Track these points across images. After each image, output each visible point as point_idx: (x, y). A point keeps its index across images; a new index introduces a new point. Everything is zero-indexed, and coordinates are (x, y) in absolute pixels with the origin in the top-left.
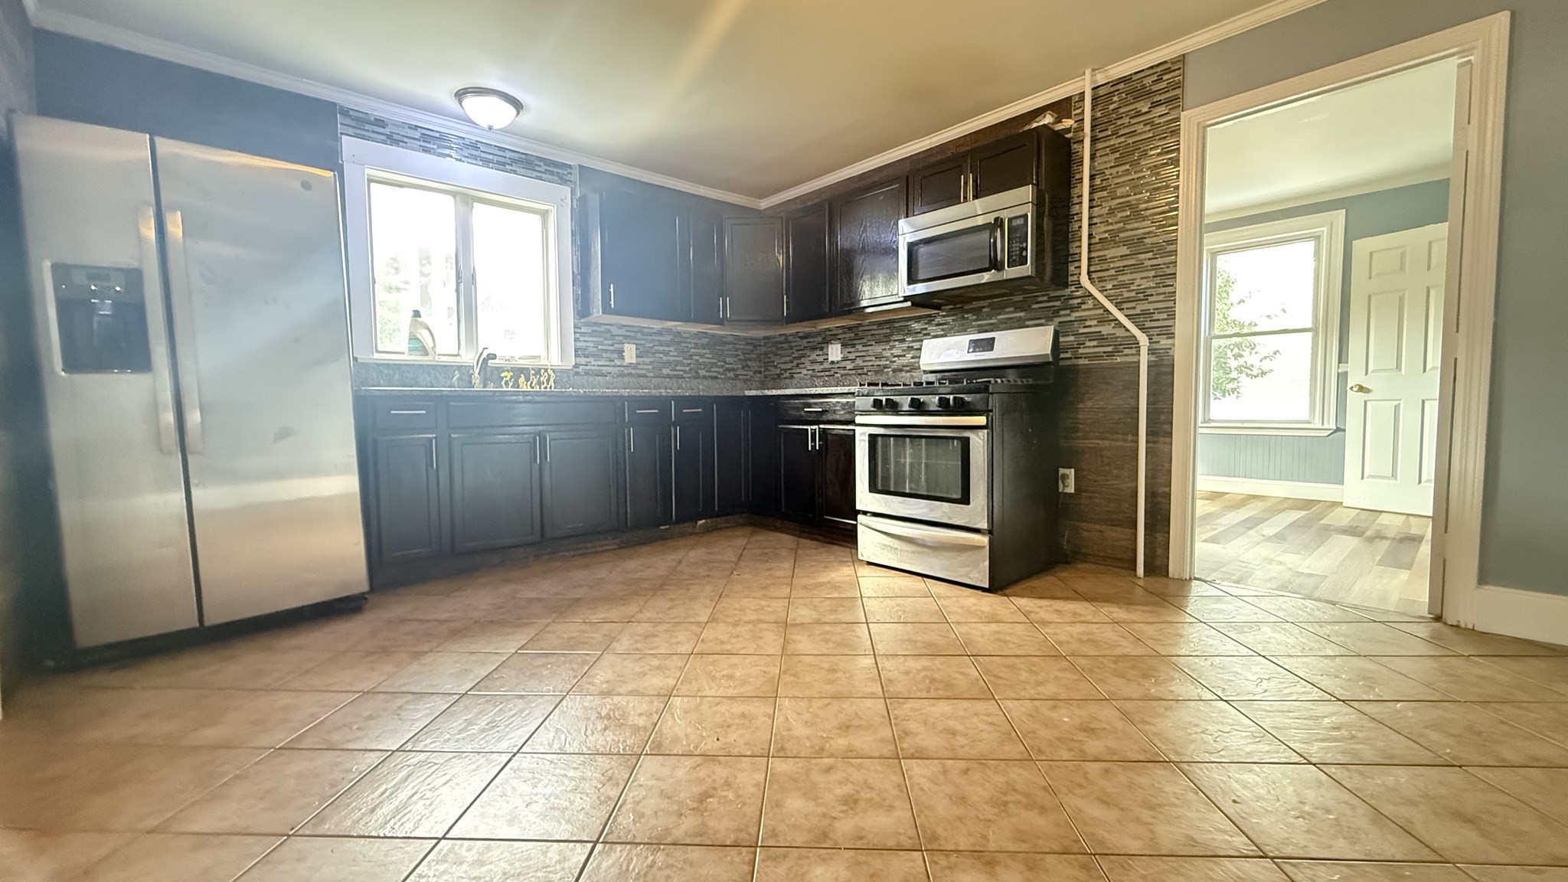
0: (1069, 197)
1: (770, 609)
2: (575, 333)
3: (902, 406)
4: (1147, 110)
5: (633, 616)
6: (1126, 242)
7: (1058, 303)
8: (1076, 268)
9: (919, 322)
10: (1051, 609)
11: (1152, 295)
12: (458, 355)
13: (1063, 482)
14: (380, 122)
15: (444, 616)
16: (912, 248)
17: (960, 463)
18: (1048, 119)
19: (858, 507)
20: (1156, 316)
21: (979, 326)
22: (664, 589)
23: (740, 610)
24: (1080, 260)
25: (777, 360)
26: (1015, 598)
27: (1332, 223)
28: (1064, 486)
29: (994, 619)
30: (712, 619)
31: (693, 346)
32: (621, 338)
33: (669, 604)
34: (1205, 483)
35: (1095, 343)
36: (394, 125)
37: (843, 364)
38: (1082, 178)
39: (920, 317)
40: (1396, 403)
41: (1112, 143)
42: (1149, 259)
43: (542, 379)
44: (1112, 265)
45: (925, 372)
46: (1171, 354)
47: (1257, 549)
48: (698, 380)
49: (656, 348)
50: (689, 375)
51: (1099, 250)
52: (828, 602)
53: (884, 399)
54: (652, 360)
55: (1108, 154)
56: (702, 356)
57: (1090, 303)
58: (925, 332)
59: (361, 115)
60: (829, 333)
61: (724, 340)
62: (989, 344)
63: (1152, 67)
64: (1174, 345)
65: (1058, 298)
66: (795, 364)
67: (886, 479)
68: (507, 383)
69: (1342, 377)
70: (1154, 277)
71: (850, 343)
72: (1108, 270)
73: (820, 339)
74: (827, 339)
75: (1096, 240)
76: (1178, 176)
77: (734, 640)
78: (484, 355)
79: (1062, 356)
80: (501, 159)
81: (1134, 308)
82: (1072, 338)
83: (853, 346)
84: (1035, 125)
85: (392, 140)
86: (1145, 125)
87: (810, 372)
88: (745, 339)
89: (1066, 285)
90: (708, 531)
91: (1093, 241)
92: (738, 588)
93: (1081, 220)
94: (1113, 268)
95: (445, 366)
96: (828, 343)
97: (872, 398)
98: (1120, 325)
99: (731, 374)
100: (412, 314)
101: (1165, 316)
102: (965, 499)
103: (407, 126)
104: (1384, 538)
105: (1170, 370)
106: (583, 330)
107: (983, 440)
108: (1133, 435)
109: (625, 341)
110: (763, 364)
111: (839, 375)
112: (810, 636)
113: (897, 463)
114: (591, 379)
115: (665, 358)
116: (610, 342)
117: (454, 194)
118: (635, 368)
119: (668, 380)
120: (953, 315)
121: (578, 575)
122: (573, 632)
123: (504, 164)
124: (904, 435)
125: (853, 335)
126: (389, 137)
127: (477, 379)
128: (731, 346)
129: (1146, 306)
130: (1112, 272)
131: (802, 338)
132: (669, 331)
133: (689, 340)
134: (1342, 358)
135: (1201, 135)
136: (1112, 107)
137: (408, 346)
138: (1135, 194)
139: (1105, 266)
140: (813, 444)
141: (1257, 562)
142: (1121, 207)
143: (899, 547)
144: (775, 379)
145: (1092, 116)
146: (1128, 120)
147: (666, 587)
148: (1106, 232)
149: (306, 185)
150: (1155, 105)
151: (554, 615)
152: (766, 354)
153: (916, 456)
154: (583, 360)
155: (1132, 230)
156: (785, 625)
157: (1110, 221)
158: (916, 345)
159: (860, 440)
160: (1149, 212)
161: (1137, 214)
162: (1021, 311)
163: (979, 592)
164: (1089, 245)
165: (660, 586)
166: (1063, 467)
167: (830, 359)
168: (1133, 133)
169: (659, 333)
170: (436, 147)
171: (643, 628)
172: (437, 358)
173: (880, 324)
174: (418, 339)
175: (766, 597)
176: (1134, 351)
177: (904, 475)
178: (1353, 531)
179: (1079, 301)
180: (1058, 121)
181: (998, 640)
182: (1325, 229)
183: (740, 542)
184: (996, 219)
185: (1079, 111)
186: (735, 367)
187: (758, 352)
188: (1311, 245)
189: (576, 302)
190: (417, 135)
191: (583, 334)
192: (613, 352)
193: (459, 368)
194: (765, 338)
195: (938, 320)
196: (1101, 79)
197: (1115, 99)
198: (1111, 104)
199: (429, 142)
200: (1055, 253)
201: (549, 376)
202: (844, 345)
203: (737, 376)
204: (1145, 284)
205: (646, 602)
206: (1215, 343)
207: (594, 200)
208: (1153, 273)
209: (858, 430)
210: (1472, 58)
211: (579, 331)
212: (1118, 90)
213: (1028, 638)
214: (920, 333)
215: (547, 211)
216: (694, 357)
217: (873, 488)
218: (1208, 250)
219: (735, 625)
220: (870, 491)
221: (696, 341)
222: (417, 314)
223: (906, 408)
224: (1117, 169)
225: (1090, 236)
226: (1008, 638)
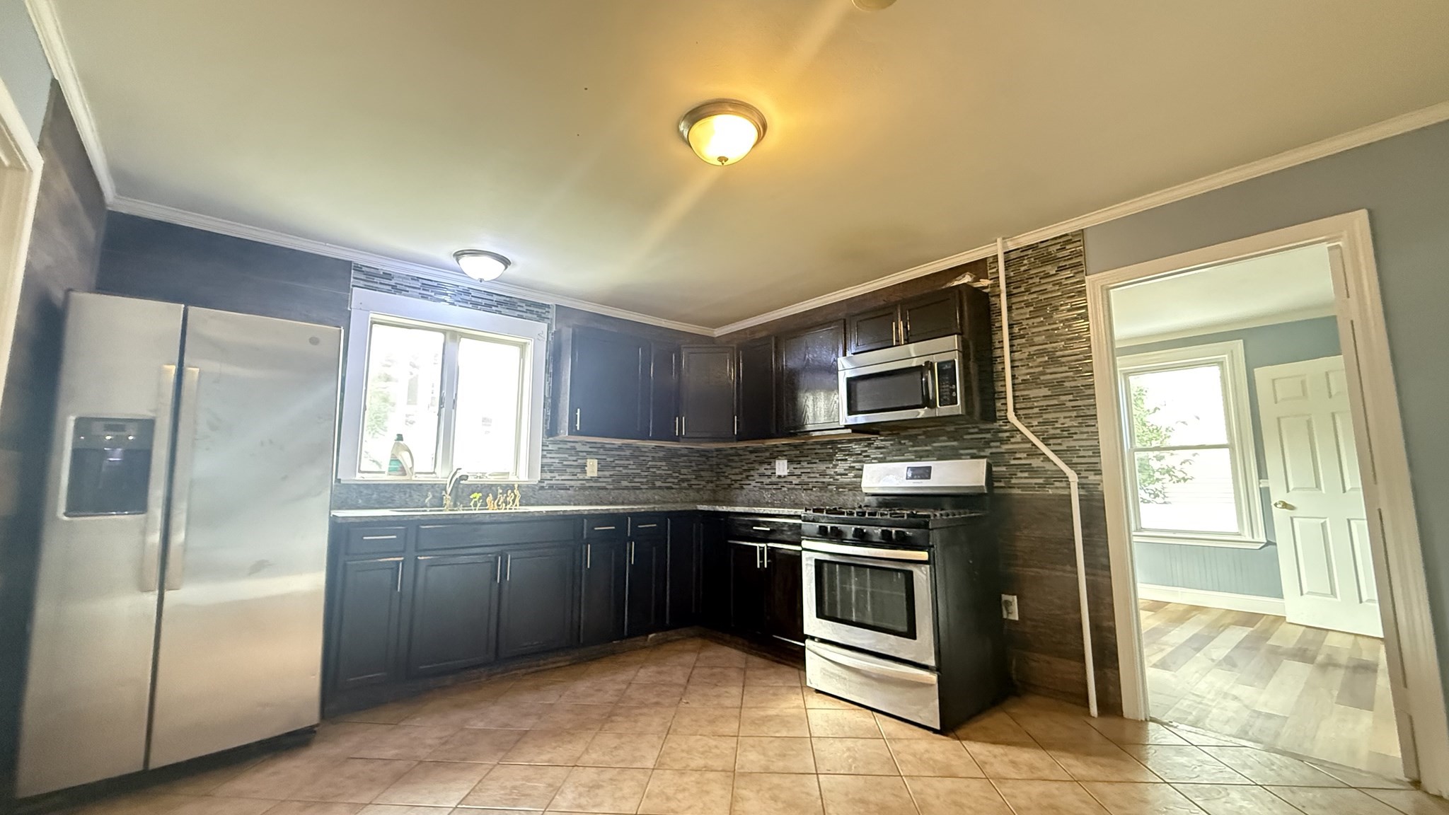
0: (991, 342)
1: (718, 751)
2: (543, 450)
3: (846, 536)
4: (1054, 272)
5: (579, 758)
6: (1046, 384)
7: (988, 436)
8: (1002, 404)
9: (860, 445)
10: (1006, 759)
11: (1076, 433)
12: (434, 473)
13: (1007, 610)
14: (388, 276)
15: (390, 753)
16: (851, 382)
17: (904, 595)
18: (967, 279)
19: (806, 632)
20: (1082, 453)
21: (916, 451)
22: (612, 721)
23: (688, 752)
24: (1006, 398)
25: (728, 471)
26: (967, 742)
27: (1232, 352)
28: (1008, 613)
29: (948, 773)
30: (659, 765)
31: (650, 459)
32: (585, 454)
33: (616, 742)
34: (1146, 592)
35: (1026, 475)
36: (399, 277)
37: (790, 479)
38: (1001, 327)
39: (861, 440)
40: (1323, 521)
41: (1025, 298)
42: (1070, 401)
43: (508, 499)
44: (1036, 404)
45: (867, 494)
46: (1100, 489)
47: (1209, 678)
48: (655, 491)
49: (617, 462)
50: (646, 487)
51: (1024, 390)
52: (777, 743)
53: (829, 526)
54: (612, 473)
55: (1022, 308)
56: (659, 468)
57: (1018, 438)
58: (864, 454)
59: (372, 270)
60: (776, 449)
61: (679, 452)
62: (926, 473)
63: (1055, 238)
64: (1102, 481)
65: (988, 431)
66: (744, 476)
67: (833, 604)
68: (475, 505)
69: (1265, 493)
70: (1076, 417)
71: (795, 459)
72: (1032, 408)
73: (767, 454)
74: (775, 455)
75: (1019, 381)
76: (1088, 329)
77: (680, 796)
78: (457, 476)
79: (996, 484)
80: (488, 302)
81: (1060, 444)
82: (1004, 469)
83: (799, 462)
84: (956, 283)
85: (396, 289)
86: (1053, 285)
87: (759, 485)
88: (698, 451)
89: (995, 420)
90: (659, 644)
91: (1016, 381)
92: (686, 721)
93: (1004, 363)
94: (1036, 407)
95: (421, 485)
96: (776, 458)
97: (818, 525)
98: (1047, 459)
99: (685, 485)
100: (396, 437)
101: (1090, 453)
102: (911, 634)
103: (410, 278)
104: (1336, 665)
105: (1102, 505)
106: (550, 448)
107: (926, 575)
108: (1071, 566)
109: (588, 456)
110: (715, 474)
111: (786, 489)
112: (758, 792)
113: (843, 589)
114: (554, 492)
115: (624, 471)
116: (575, 458)
117: (444, 332)
118: (596, 481)
119: (626, 492)
120: (890, 440)
121: (529, 699)
122: (517, 780)
123: (490, 306)
124: (848, 564)
125: (798, 452)
126: (393, 287)
127: (448, 500)
128: (685, 458)
129: (1072, 444)
130: (1036, 410)
131: (751, 452)
132: (628, 446)
133: (647, 454)
134: (1262, 474)
135: (1105, 296)
136: (1023, 269)
137: (388, 466)
138: (1051, 343)
139: (1029, 405)
140: (762, 562)
141: (1210, 696)
142: (1040, 354)
143: (847, 677)
144: (724, 488)
145: (1006, 275)
146: (1038, 280)
147: (614, 718)
148: (1028, 374)
149: (314, 341)
150: (1061, 269)
151: (501, 754)
152: (718, 465)
153: (861, 583)
154: (548, 475)
155: (1051, 374)
156: (733, 775)
157: (1030, 365)
158: (857, 465)
159: (807, 565)
160: (1063, 360)
161: (1054, 360)
162: (955, 441)
163: (930, 733)
164: (1013, 384)
165: (608, 716)
166: (1006, 594)
167: (778, 474)
168: (1044, 292)
169: (620, 448)
170: (433, 294)
171: (588, 775)
172: (413, 478)
173: (824, 444)
174: (398, 460)
175: (716, 735)
176: (1064, 484)
177: (851, 604)
178: (1302, 654)
179: (1008, 434)
180: (977, 280)
181: (955, 803)
182: (1226, 356)
183: (689, 658)
184: (927, 363)
185: (994, 270)
186: (689, 477)
187: (711, 463)
188: (1216, 370)
189: (545, 422)
190: (418, 284)
191: (550, 451)
192: (577, 467)
193: (433, 486)
194: (717, 450)
195: (877, 443)
196: (1011, 246)
197: (1025, 262)
198: (1022, 266)
199: (428, 290)
200: (982, 390)
201: (515, 496)
202: (790, 461)
203: (690, 486)
204: (1068, 423)
205: (594, 738)
206: (1138, 455)
207: (567, 333)
208: (1074, 414)
209: (805, 555)
210: (1340, 243)
211: (545, 448)
212: (1027, 255)
213: (984, 801)
214: (860, 454)
215: (526, 343)
216: (651, 470)
217: (820, 614)
218: (1121, 371)
219: (681, 772)
220: (818, 616)
221: (653, 455)
222: (400, 437)
223: (850, 536)
224: (1033, 320)
225: (1013, 377)
226: (964, 801)
